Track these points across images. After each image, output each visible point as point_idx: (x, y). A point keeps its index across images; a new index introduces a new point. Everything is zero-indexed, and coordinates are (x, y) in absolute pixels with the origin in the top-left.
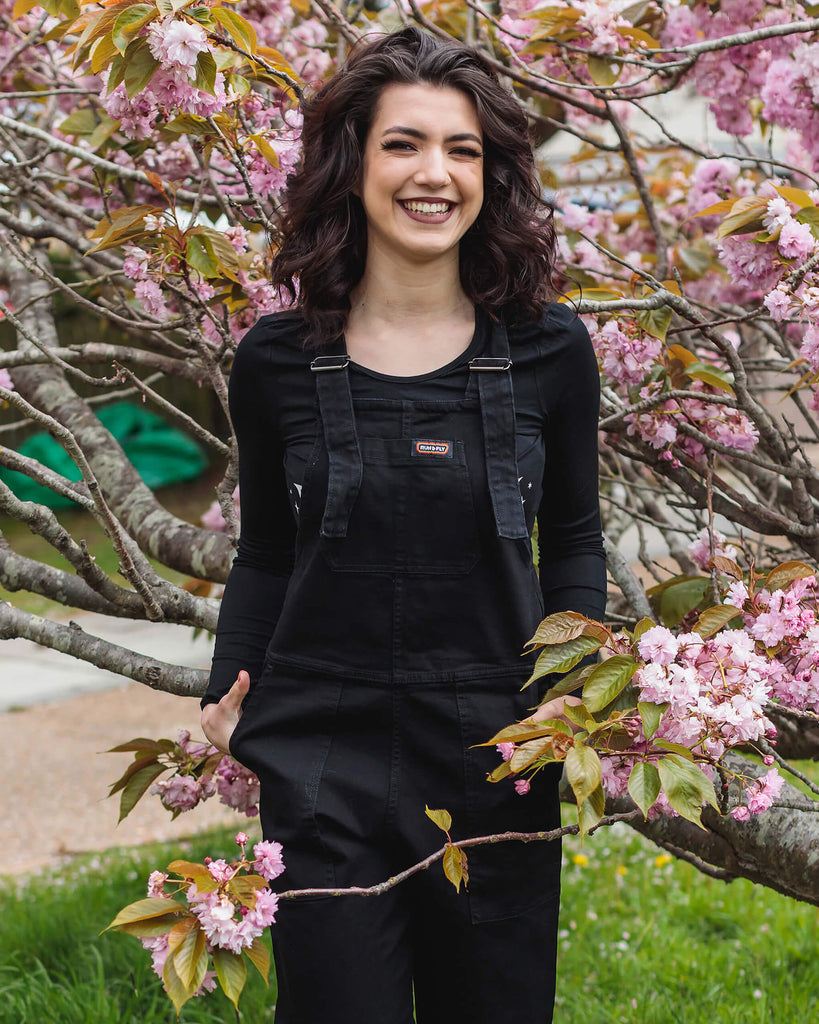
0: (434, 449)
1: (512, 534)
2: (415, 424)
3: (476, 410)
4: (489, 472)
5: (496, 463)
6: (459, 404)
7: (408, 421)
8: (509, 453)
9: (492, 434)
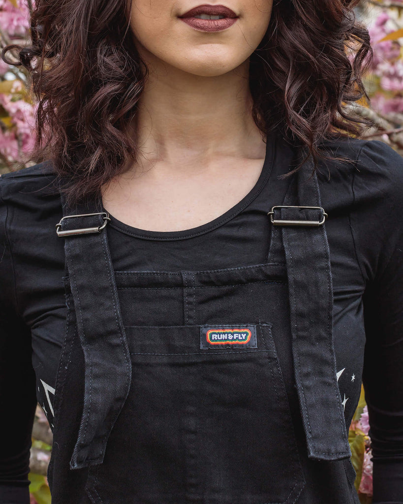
0: (230, 337)
1: (329, 453)
2: (202, 302)
3: (281, 278)
4: (296, 360)
5: (305, 348)
6: (260, 270)
7: (191, 299)
8: (324, 334)
9: (302, 308)
